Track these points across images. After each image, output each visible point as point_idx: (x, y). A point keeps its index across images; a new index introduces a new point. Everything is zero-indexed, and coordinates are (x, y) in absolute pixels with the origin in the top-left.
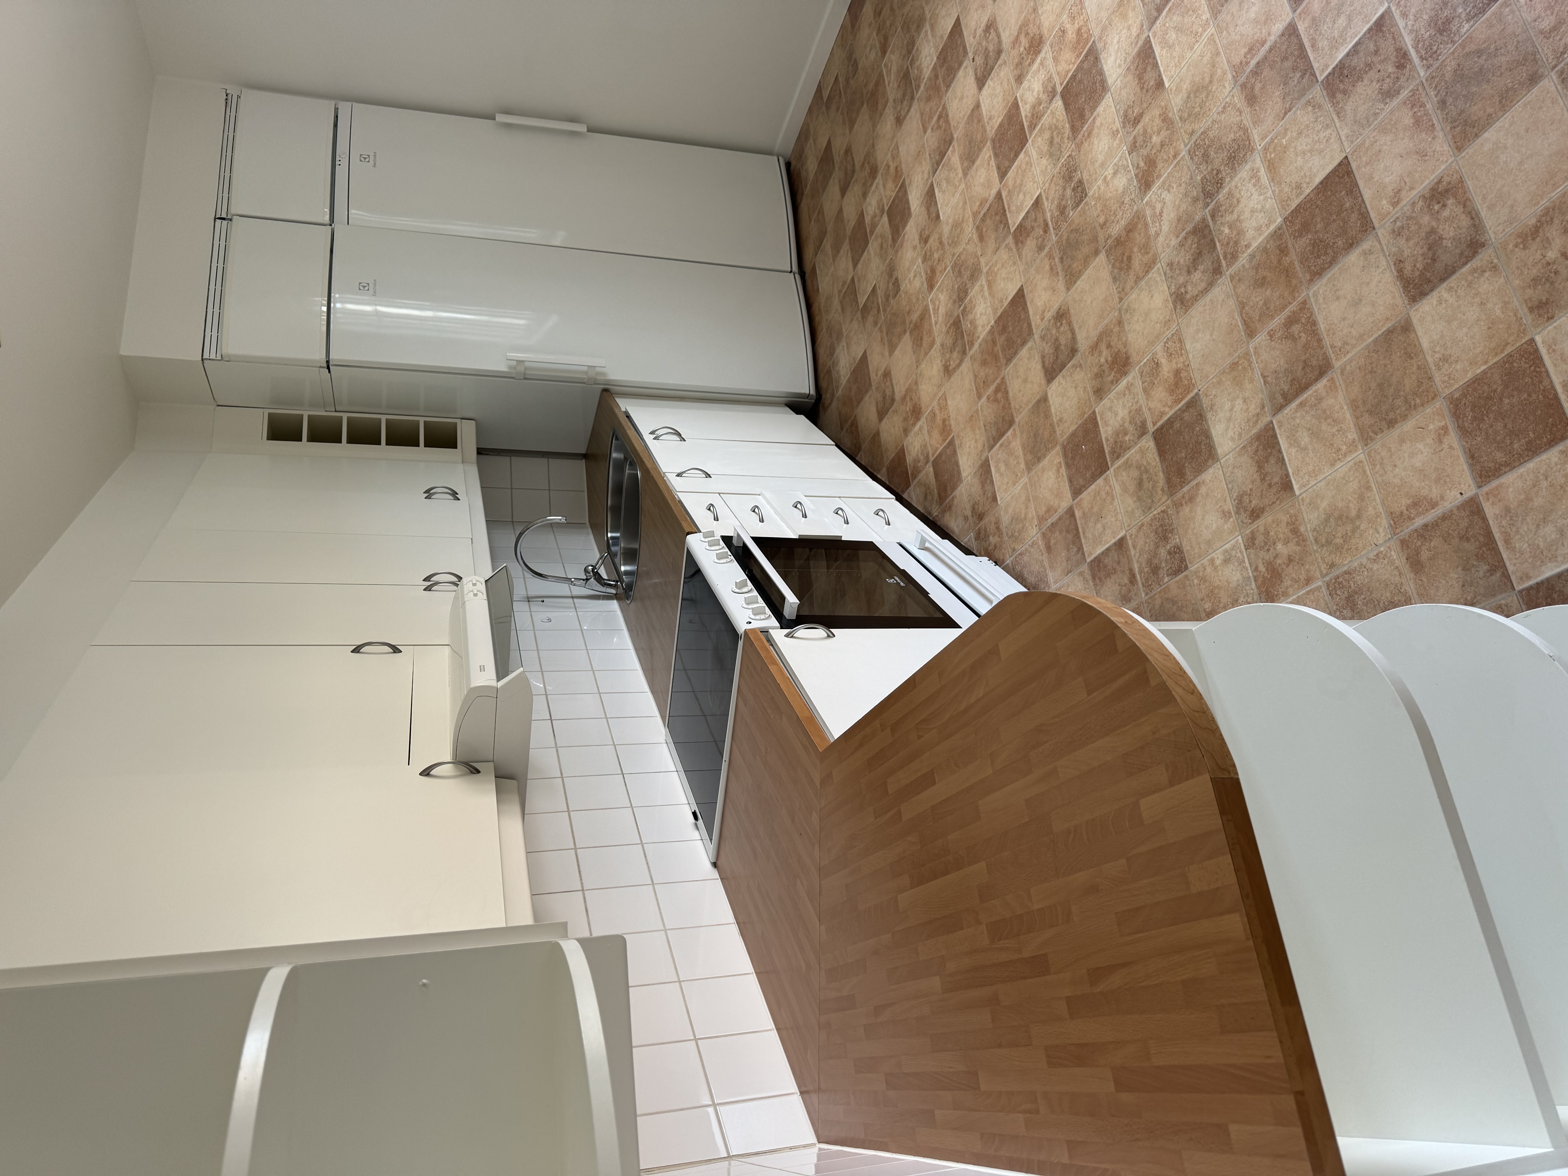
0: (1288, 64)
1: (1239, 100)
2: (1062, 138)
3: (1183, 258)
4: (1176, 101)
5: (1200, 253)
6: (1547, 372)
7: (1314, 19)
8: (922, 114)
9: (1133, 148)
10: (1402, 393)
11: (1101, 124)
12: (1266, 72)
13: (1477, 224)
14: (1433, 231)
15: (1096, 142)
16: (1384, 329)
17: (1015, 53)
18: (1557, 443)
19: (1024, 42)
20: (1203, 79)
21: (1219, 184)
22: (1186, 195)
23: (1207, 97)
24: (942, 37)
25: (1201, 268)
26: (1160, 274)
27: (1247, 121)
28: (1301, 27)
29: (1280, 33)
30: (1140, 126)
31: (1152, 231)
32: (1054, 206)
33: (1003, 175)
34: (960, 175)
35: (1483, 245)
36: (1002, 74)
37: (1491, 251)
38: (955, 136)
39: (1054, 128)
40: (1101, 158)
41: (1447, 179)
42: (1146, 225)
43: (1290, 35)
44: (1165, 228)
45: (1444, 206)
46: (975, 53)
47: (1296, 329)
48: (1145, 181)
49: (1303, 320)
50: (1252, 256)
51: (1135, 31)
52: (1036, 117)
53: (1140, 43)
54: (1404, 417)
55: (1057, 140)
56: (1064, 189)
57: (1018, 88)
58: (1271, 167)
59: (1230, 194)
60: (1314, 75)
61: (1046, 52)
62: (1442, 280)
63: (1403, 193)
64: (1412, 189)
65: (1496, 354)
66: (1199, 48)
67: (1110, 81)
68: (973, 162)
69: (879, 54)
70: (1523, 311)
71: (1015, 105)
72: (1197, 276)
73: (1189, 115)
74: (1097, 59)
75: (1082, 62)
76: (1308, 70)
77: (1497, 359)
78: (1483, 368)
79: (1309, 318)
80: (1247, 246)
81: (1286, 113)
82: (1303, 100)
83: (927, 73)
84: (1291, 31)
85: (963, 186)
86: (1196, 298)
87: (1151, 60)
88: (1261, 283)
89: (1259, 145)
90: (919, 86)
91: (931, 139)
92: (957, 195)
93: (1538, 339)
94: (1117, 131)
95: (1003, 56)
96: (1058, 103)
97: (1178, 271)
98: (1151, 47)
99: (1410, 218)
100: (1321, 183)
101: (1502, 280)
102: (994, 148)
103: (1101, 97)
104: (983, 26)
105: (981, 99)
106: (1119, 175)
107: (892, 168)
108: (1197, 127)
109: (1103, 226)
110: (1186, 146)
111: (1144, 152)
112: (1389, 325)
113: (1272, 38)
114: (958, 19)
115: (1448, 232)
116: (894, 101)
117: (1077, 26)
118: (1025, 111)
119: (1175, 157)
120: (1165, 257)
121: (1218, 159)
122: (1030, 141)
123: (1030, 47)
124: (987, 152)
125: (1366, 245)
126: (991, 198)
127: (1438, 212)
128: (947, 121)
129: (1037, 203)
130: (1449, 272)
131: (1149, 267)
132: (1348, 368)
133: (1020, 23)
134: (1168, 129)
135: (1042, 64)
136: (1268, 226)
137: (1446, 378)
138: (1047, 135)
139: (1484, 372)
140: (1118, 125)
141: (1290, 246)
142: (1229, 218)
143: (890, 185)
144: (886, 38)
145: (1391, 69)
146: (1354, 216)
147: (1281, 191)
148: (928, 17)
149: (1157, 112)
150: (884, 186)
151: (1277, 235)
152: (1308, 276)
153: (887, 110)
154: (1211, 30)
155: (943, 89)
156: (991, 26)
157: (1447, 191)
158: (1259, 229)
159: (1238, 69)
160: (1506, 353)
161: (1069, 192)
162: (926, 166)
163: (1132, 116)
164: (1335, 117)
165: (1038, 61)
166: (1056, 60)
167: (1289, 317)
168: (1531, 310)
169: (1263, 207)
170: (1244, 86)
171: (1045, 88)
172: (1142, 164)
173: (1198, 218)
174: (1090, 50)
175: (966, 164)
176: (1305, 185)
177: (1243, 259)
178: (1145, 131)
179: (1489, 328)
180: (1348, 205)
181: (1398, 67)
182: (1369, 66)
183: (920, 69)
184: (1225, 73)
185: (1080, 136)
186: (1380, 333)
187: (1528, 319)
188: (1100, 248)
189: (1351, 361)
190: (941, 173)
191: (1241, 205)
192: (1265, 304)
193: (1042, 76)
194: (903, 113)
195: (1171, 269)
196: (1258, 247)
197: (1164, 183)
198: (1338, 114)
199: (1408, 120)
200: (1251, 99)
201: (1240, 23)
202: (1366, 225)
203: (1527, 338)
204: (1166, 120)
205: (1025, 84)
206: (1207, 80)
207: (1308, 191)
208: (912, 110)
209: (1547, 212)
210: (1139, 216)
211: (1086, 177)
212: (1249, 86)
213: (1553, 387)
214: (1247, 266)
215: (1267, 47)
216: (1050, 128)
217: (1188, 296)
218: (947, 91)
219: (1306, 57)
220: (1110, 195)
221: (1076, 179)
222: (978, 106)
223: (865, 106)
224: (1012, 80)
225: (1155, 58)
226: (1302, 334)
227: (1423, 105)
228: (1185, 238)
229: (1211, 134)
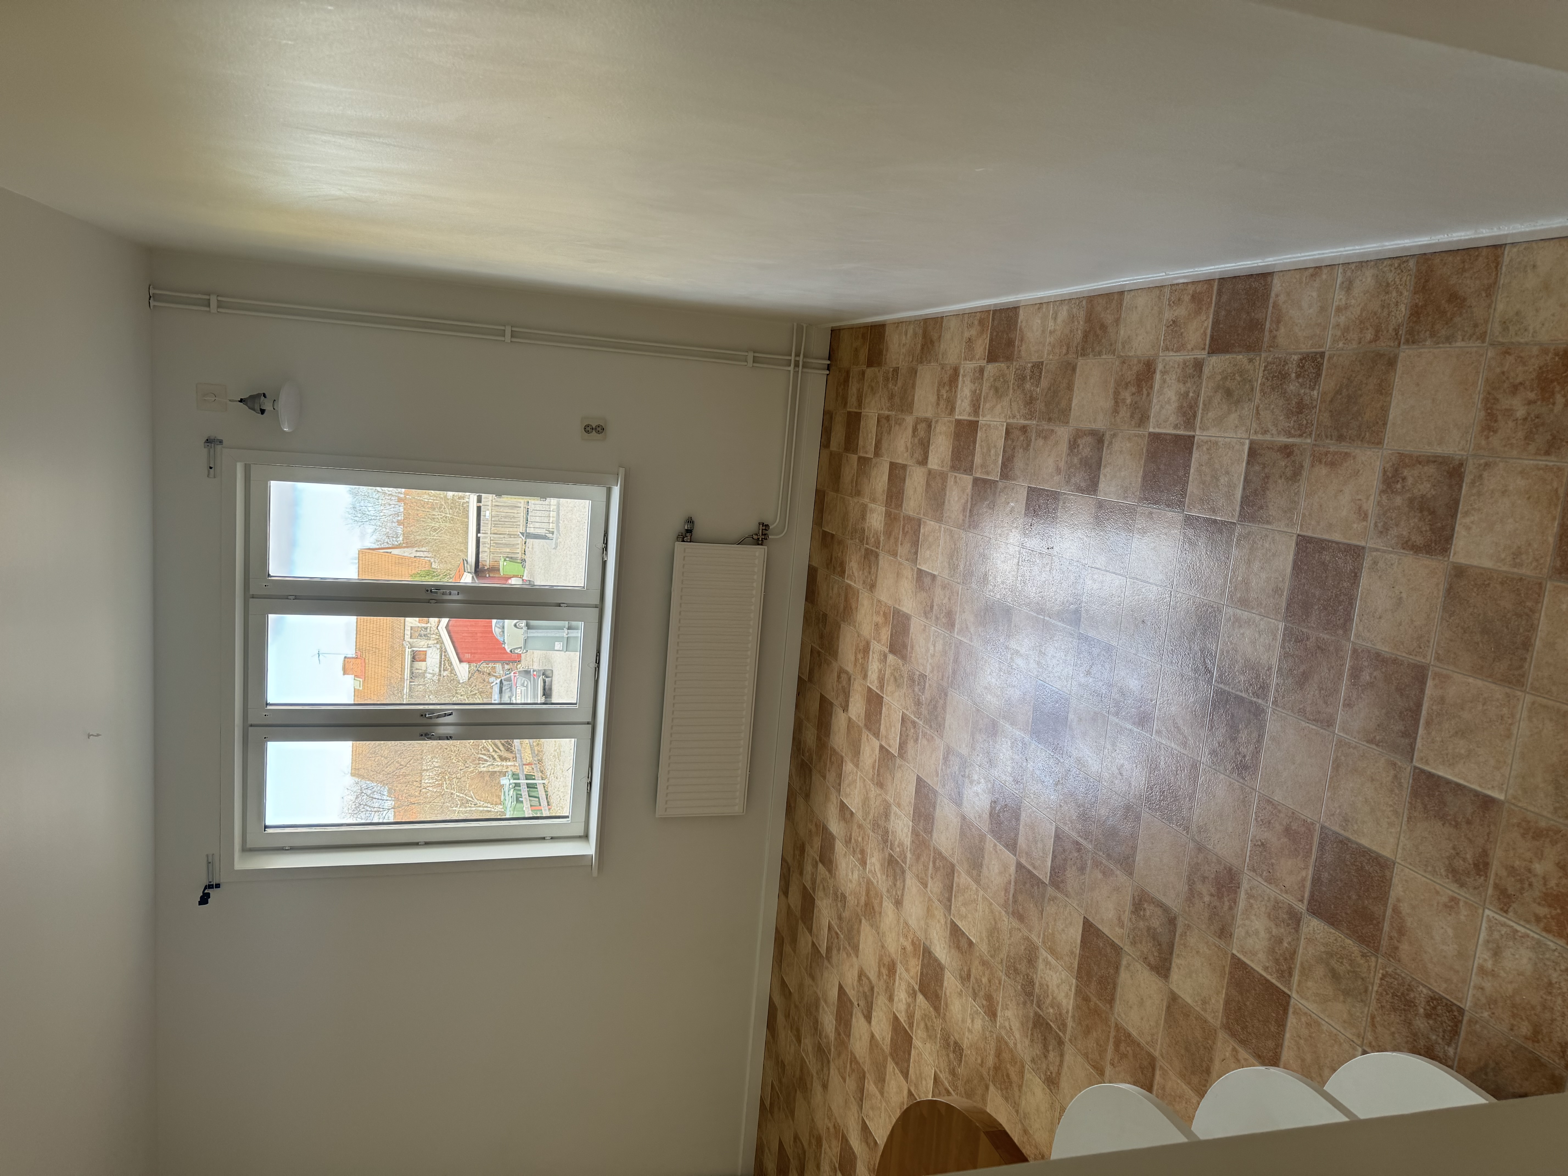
0: (1028, 885)
1: (1015, 923)
2: (932, 1020)
3: (1038, 1050)
4: (983, 948)
5: (1045, 1038)
6: (1252, 968)
7: (1027, 853)
8: (839, 1069)
9: (975, 996)
10: (1199, 1044)
11: (950, 993)
12: (1020, 898)
13: (1165, 909)
14: (1149, 929)
15: (952, 1008)
16: (1164, 1008)
17: (882, 982)
18: (1288, 1010)
19: (884, 971)
20: (991, 924)
21: (1031, 983)
22: (1018, 1004)
23: (998, 933)
24: (834, 1003)
25: (1051, 1048)
26: (1030, 1072)
27: (1026, 932)
28: (1023, 861)
29: (1014, 872)
30: (972, 979)
31: (1011, 1045)
32: (947, 1073)
33: (906, 1075)
34: (879, 1097)
35: (1175, 918)
36: (879, 1002)
37: (1181, 919)
38: (866, 1069)
39: (925, 1017)
40: (960, 1016)
41: (1136, 894)
42: (1006, 1043)
43: (1020, 869)
44: (1018, 1036)
45: (1145, 910)
46: (858, 1000)
47: (1122, 1047)
48: (992, 1014)
49: (1123, 1038)
50: (1073, 1017)
51: (943, 922)
52: (910, 1016)
53: (949, 926)
54: (1211, 1060)
55: (929, 1024)
56: (948, 1055)
57: (892, 1005)
58: (1052, 951)
59: (1041, 985)
60: (1043, 883)
61: (900, 969)
62: (1171, 954)
63: (1122, 917)
64: (1124, 912)
65: (1224, 978)
66: (980, 908)
67: (943, 962)
68: (884, 1081)
69: (797, 1045)
70: (1217, 941)
71: (896, 1018)
72: (1051, 1055)
73: (995, 951)
74: (930, 953)
75: (923, 960)
76: (1040, 882)
77: (1226, 981)
78: (1224, 991)
79: (1124, 1034)
80: (1067, 1012)
81: (1042, 914)
82: (1046, 900)
83: (832, 1036)
84: (1020, 866)
85: (884, 1104)
86: (1059, 1073)
87: (959, 933)
88: (1087, 1031)
89: (1038, 942)
90: (830, 1050)
91: (851, 1084)
92: (883, 1115)
93: (1235, 952)
94: (961, 991)
95: (876, 989)
96: (920, 997)
97: (1039, 1062)
98: (956, 925)
99: (1134, 929)
100: (1081, 942)
101: (1197, 931)
102: (893, 1059)
103: (942, 975)
104: (856, 978)
105: (872, 1029)
106: (975, 1021)
107: (832, 1130)
108: (1001, 956)
109: (982, 1065)
110: (1002, 972)
111: (982, 993)
112: (1165, 1004)
113: (1013, 877)
114: (840, 984)
115: (1156, 923)
116: (817, 1073)
117: (910, 940)
118: (902, 1018)
119: (1000, 983)
120: (1027, 1059)
121: (1022, 967)
122: (914, 1037)
123: (889, 972)
124: (891, 1066)
125: (1124, 962)
126: (906, 1099)
127: (1144, 915)
128: (857, 1063)
129: (936, 1079)
130: (1171, 946)
131: (1021, 1073)
132: (1164, 1051)
133: (877, 961)
134: (988, 969)
135: (900, 978)
136: (1070, 990)
137: (1213, 1014)
138: (922, 1025)
139: (1227, 994)
140: (960, 986)
141: (1089, 993)
142: (1048, 1001)
143: (834, 1143)
144: (798, 1030)
145: (1076, 855)
146: (1109, 950)
147: (1065, 962)
148: (821, 996)
149: (976, 963)
150: (830, 1147)
151: (1078, 991)
152: (1108, 1005)
153: (814, 1084)
154: (981, 893)
155: (846, 1039)
156: (861, 974)
157: (1140, 900)
158: (1067, 996)
159: (1005, 905)
160: (1227, 972)
161: (952, 1056)
162: (854, 1108)
163: (964, 975)
164: (1066, 898)
165: (897, 978)
166: (907, 970)
167: (1114, 1042)
168: (1220, 937)
169: (1061, 979)
170: (1013, 913)
171: (908, 992)
172: (984, 1002)
173: (1032, 1015)
174: (923, 950)
175: (879, 1087)
176: (1074, 949)
177: (1070, 1023)
178: (976, 979)
179: (1210, 964)
180: (1101, 945)
181: (1078, 851)
182: (1065, 860)
183: (827, 1037)
184: (1000, 913)
185: (942, 1011)
186: (1164, 1012)
187: (1222, 944)
188: (988, 1082)
189: (1162, 1045)
190: (866, 1105)
191: (1050, 987)
192: (1097, 1044)
193: (904, 986)
194: (826, 1078)
195: (1035, 1063)
196: (1073, 1008)
197: (1002, 1005)
198: (1066, 896)
199: (1100, 876)
200: (1021, 918)
201: (993, 879)
202: (1117, 950)
203: (1230, 955)
204: (984, 963)
205: (896, 999)
206: (993, 923)
207: (1078, 952)
208: (831, 1070)
209: (1189, 878)
210: (1000, 1040)
211: (957, 1036)
212: (1016, 911)
213: (1261, 975)
214: (1074, 1026)
215: (1013, 883)
216: (922, 1019)
217: (1054, 1075)
218: (849, 1040)
219: (1034, 875)
220: (976, 1038)
221: (952, 1043)
222: (873, 1036)
223: (798, 1092)
224: (887, 1002)
225: (961, 929)
226: (1128, 1048)
227: (1101, 863)
228: (1032, 1034)
229: (1012, 954)
